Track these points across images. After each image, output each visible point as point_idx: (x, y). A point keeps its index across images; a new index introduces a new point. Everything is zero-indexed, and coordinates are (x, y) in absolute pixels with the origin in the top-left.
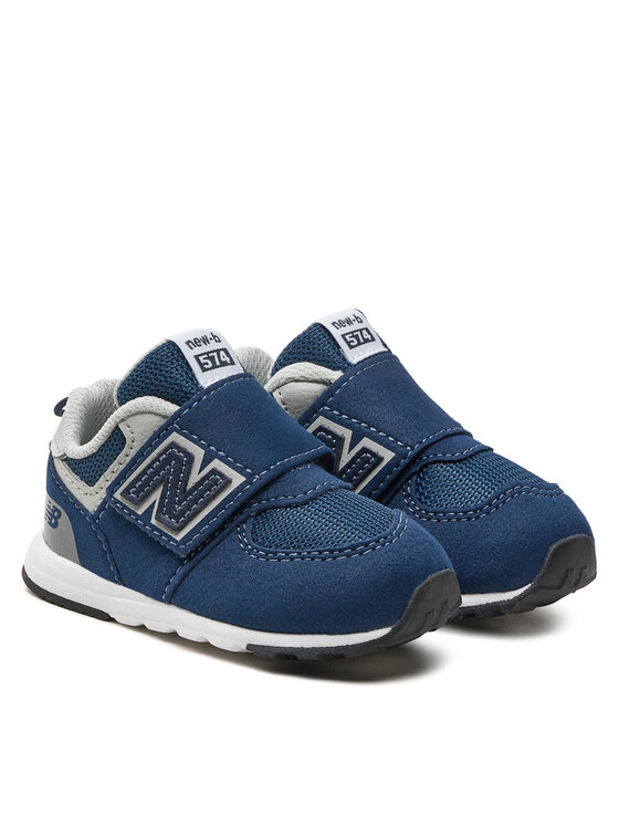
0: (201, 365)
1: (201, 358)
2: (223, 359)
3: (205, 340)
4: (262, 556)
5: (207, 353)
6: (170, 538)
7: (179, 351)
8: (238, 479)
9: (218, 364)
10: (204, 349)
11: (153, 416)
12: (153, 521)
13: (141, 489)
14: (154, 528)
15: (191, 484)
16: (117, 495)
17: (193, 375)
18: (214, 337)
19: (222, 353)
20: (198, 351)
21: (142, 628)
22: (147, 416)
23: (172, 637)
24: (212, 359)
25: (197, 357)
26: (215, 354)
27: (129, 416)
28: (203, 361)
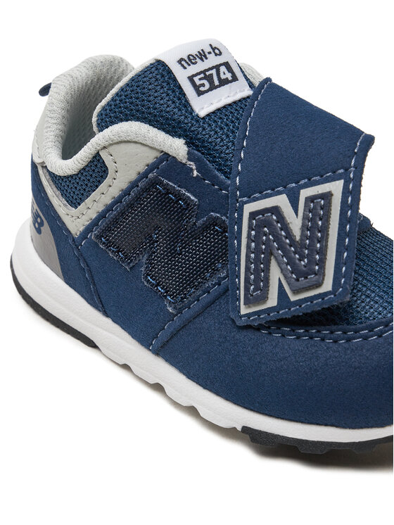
0: (196, 88)
1: (196, 79)
2: (223, 77)
3: (202, 56)
5: (204, 72)
7: (170, 72)
9: (217, 83)
10: (201, 66)
11: (139, 146)
17: (187, 101)
18: (214, 49)
19: (223, 69)
20: (193, 70)
22: (133, 145)
24: (210, 78)
25: (191, 79)
26: (214, 72)
27: (111, 145)
28: (198, 82)
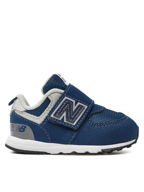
4: (99, 125)
6: (71, 125)
8: (86, 107)
12: (65, 121)
13: (60, 113)
14: (65, 123)
15: (74, 110)
16: (52, 116)
21: (61, 154)
22: (56, 94)
23: (74, 153)
27: (51, 94)
